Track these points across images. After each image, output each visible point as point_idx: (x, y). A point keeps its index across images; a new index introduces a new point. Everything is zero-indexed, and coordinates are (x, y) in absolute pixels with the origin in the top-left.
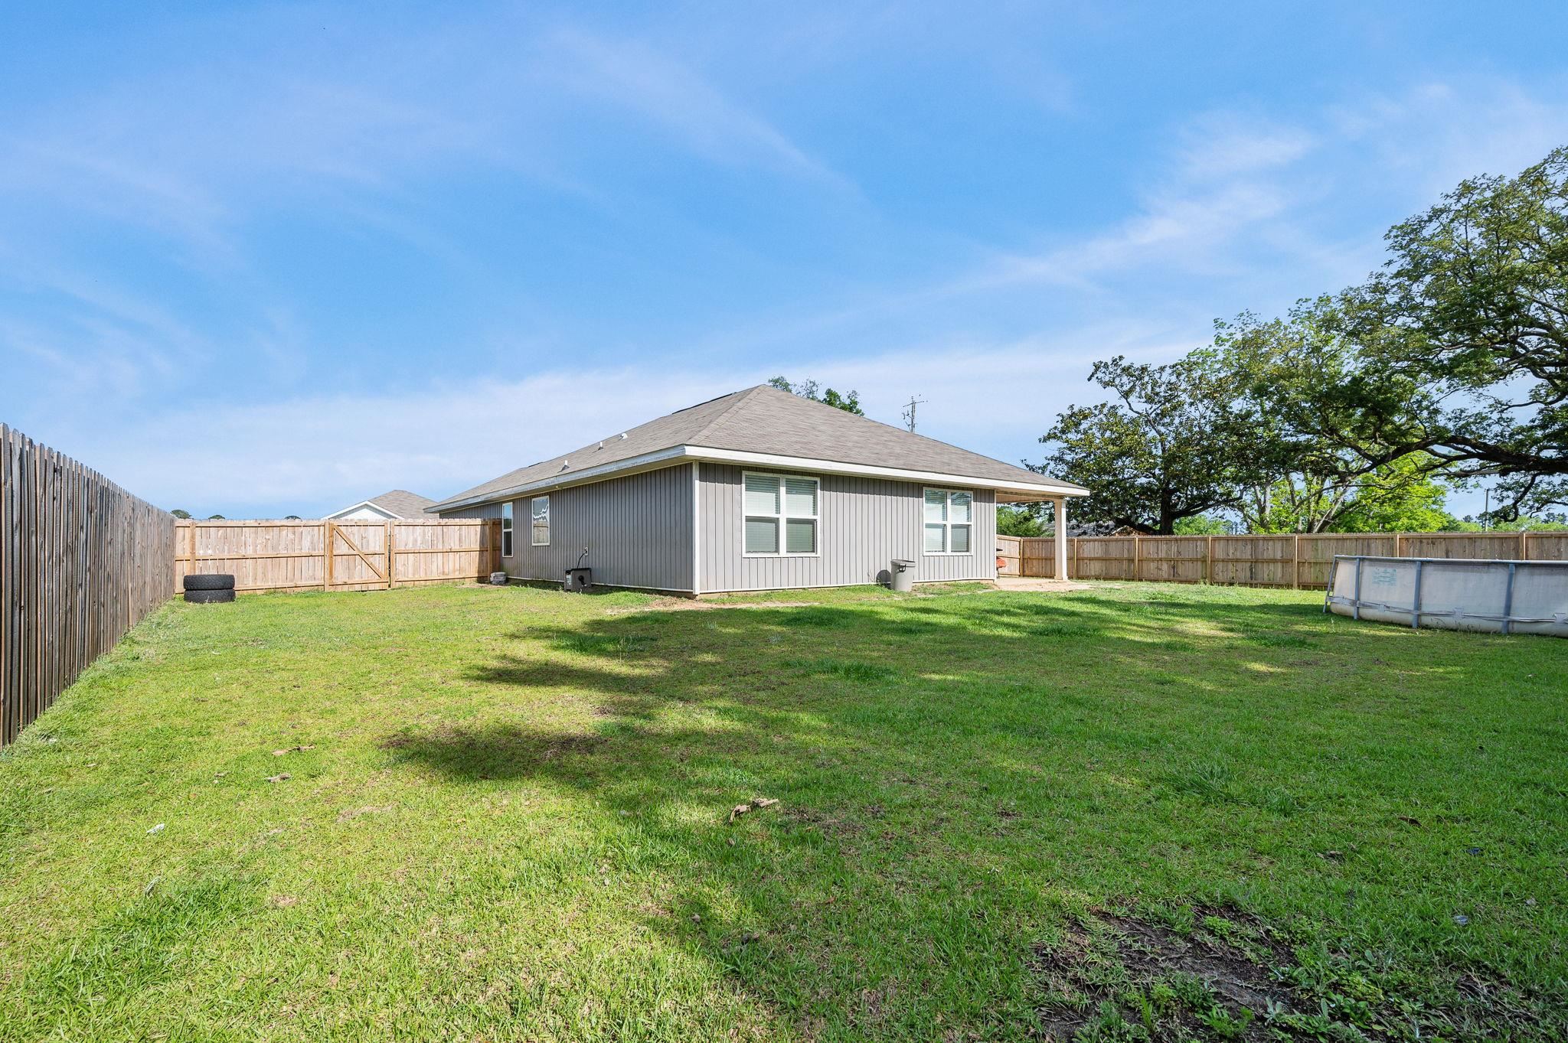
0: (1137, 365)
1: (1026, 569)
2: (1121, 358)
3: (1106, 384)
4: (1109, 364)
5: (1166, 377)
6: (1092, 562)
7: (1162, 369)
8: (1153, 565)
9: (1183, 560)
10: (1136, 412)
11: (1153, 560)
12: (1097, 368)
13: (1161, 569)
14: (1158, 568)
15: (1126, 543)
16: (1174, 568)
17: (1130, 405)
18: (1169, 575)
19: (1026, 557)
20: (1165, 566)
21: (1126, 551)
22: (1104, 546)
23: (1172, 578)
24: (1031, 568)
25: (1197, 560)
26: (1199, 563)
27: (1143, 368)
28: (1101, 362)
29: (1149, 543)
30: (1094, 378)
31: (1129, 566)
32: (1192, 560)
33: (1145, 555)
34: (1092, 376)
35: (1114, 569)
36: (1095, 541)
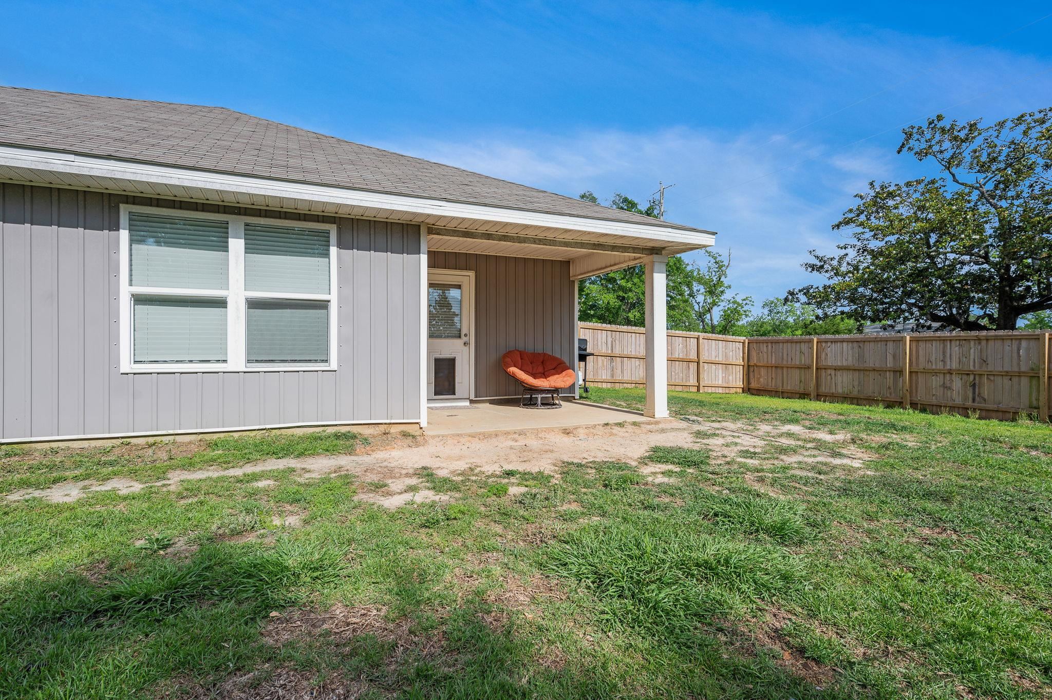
0: (961, 123)
1: (752, 381)
2: (940, 118)
3: (922, 154)
4: (924, 128)
5: (1007, 135)
6: (839, 373)
7: (1001, 124)
8: (936, 381)
9: (990, 374)
10: (962, 184)
11: (935, 373)
12: (909, 136)
13: (950, 388)
14: (944, 386)
15: (890, 345)
16: (974, 386)
17: (953, 175)
18: (965, 398)
19: (752, 363)
20: (957, 383)
21: (890, 358)
22: (856, 350)
23: (969, 403)
24: (759, 379)
25: (1020, 374)
26: (1025, 381)
27: (971, 126)
28: (913, 128)
29: (929, 345)
30: (905, 149)
31: (895, 382)
32: (1009, 375)
33: (922, 364)
34: (903, 145)
35: (872, 386)
36: (842, 341)
